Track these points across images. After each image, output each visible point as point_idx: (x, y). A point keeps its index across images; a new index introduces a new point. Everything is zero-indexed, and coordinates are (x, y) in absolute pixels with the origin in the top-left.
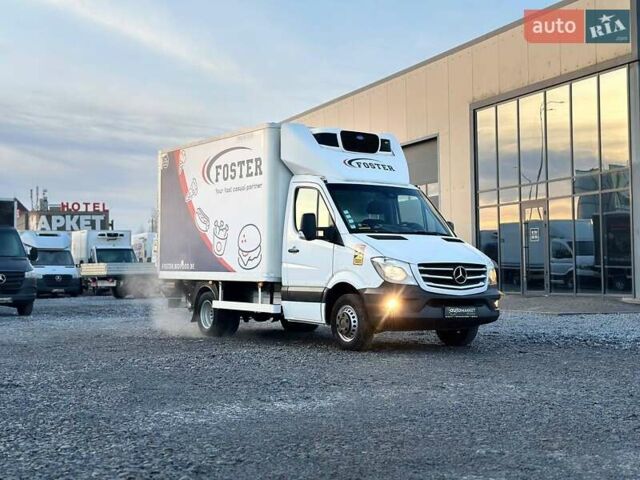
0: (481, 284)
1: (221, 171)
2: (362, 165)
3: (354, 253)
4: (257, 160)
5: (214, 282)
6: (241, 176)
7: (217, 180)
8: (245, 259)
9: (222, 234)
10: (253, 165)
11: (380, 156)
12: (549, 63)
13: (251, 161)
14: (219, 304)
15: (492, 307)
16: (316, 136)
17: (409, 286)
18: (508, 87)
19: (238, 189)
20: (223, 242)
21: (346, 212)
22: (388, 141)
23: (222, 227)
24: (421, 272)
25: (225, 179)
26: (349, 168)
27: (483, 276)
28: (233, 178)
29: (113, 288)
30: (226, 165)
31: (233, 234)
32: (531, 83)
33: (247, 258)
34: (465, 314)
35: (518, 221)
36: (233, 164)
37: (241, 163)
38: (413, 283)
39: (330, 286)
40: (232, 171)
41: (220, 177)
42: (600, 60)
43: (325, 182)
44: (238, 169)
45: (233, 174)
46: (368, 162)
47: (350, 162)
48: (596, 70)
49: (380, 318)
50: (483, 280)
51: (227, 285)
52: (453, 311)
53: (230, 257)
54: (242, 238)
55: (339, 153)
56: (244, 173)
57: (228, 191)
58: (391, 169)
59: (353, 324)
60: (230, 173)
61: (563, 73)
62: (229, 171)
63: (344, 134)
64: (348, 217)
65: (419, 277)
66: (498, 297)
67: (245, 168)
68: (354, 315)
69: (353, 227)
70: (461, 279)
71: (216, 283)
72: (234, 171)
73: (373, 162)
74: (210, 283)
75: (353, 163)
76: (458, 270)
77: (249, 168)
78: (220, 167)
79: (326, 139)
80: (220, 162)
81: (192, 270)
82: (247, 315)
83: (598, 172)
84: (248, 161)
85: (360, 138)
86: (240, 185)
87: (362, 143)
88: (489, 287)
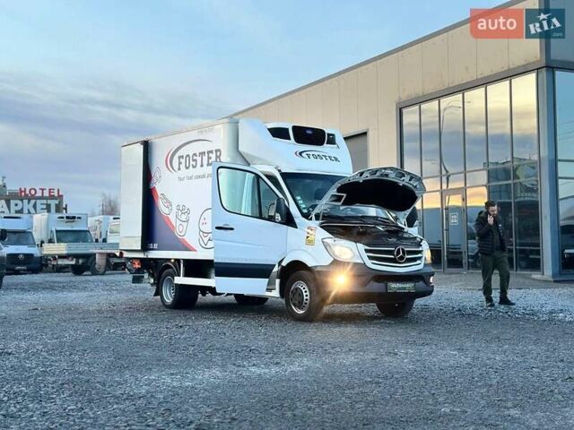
0: (418, 262)
1: (183, 161)
2: (311, 157)
3: (307, 235)
4: (216, 151)
5: (176, 260)
6: (202, 166)
7: (179, 169)
8: (206, 240)
9: (184, 217)
10: (213, 156)
11: (326, 149)
12: (467, 68)
13: (211, 152)
14: (181, 280)
15: (427, 283)
16: (270, 130)
17: (355, 264)
18: (430, 88)
19: (199, 177)
20: (185, 224)
21: (298, 198)
22: (333, 135)
23: (184, 210)
24: (367, 251)
25: (187, 168)
26: (299, 158)
27: (419, 255)
28: (194, 167)
29: (72, 265)
30: (188, 156)
31: (194, 217)
32: (451, 86)
33: (207, 238)
34: (405, 288)
35: (439, 206)
36: (195, 155)
37: (202, 154)
38: (360, 261)
39: (284, 264)
40: (193, 160)
41: (183, 166)
42: (511, 66)
43: (279, 171)
44: (199, 159)
45: (194, 163)
46: (316, 153)
47: (301, 154)
48: (509, 75)
49: (330, 292)
50: (420, 258)
51: (188, 262)
52: (394, 286)
53: (191, 238)
54: (202, 221)
55: (291, 146)
56: (205, 162)
57: (191, 178)
58: (336, 159)
59: (305, 298)
60: (191, 162)
61: (479, 77)
62: (190, 161)
63: (295, 128)
64: (301, 202)
65: (365, 255)
66: (432, 274)
67: (205, 158)
68: (306, 289)
69: (305, 211)
70: (402, 258)
71: (178, 261)
72: (195, 160)
73: (321, 154)
74: (173, 261)
75: (303, 154)
76: (399, 250)
77: (209, 158)
78: (182, 157)
79: (279, 133)
80: (182, 152)
81: (155, 250)
82: (204, 290)
83: (510, 164)
84: (209, 152)
85: (309, 132)
86: (201, 173)
87: (310, 137)
88: (425, 265)
